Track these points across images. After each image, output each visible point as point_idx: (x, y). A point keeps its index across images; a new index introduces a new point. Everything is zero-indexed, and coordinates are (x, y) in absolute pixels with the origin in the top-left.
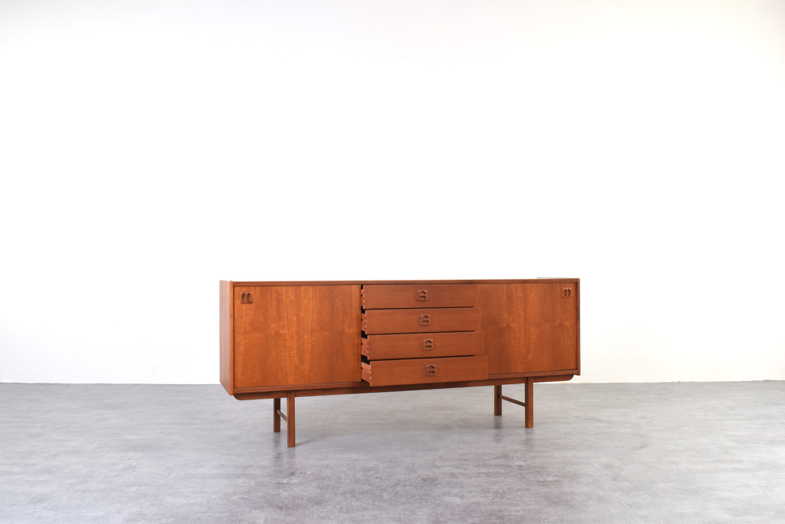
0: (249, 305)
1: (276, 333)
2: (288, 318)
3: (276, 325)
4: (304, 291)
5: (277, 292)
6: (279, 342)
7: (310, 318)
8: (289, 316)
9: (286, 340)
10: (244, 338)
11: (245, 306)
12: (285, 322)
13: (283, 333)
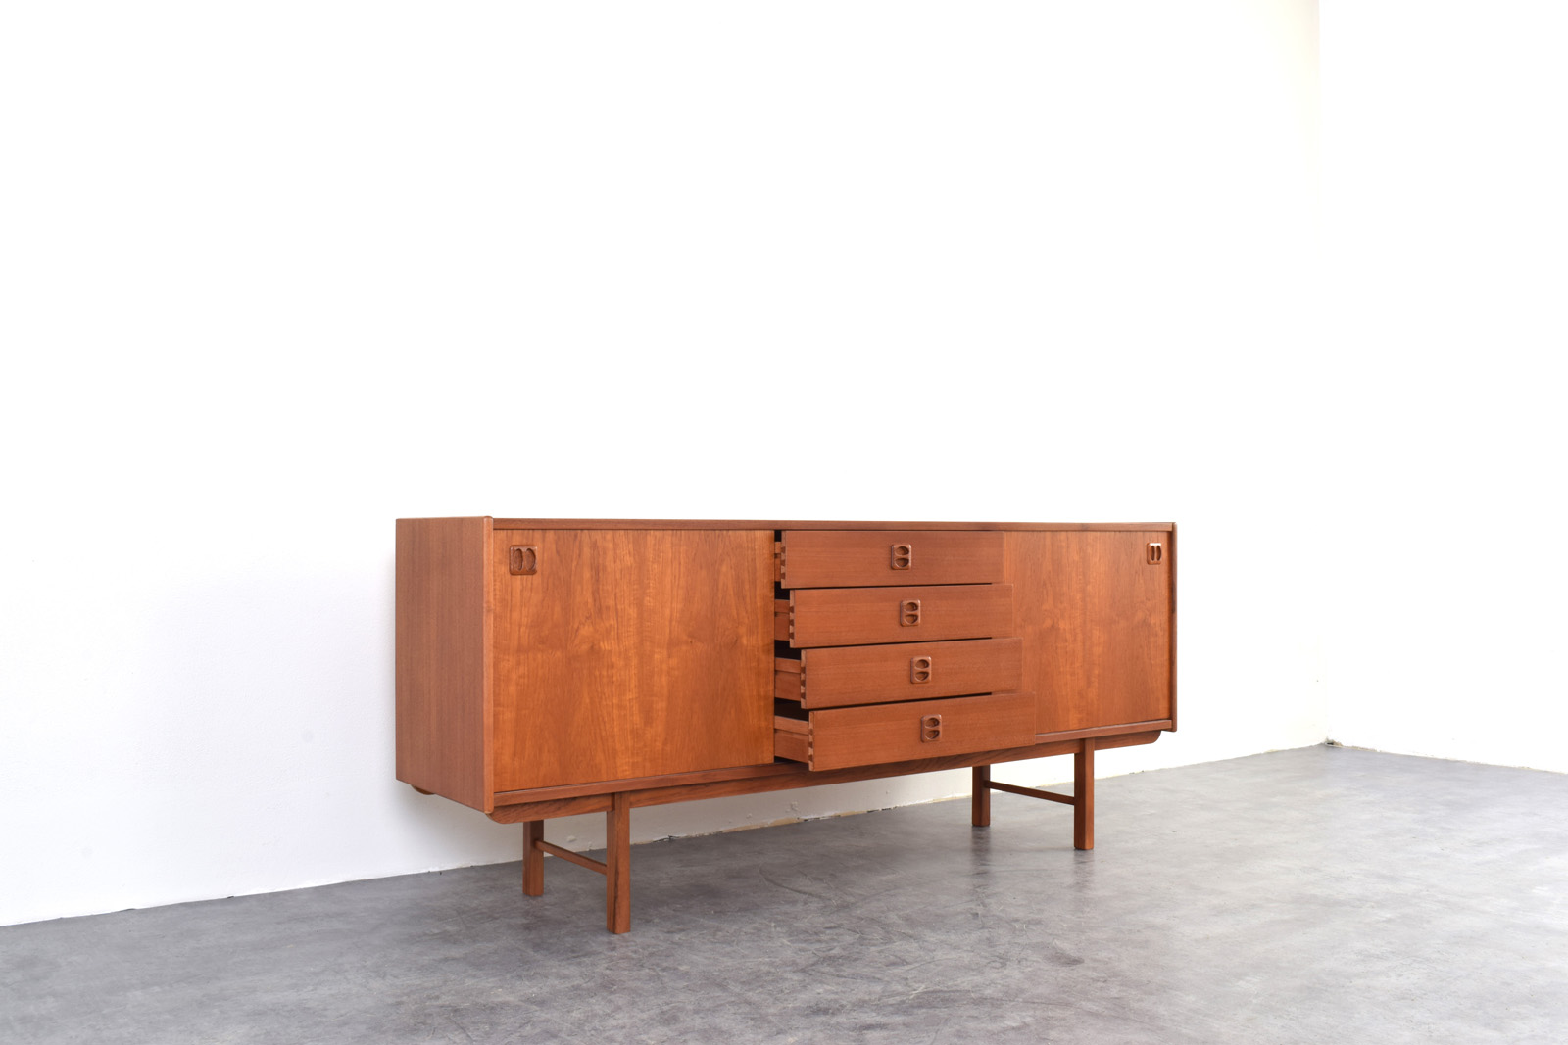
0: (530, 577)
1: (592, 647)
2: (617, 610)
3: (591, 629)
4: (654, 545)
5: (594, 546)
6: (597, 673)
7: (668, 612)
8: (619, 607)
9: (613, 667)
10: (519, 664)
11: (519, 582)
12: (612, 622)
13: (607, 648)
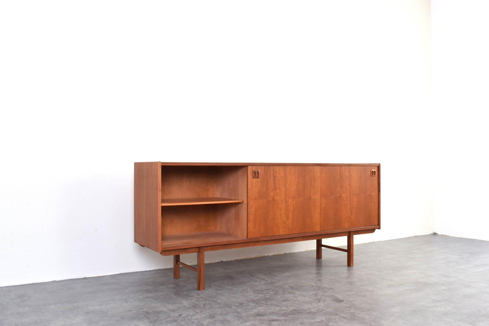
0: (257, 179)
1: (273, 199)
2: (280, 188)
3: (273, 193)
4: (289, 170)
5: (274, 170)
6: (275, 206)
7: (293, 189)
8: (280, 187)
9: (278, 204)
10: (255, 203)
11: (255, 180)
12: (278, 191)
13: (277, 199)
